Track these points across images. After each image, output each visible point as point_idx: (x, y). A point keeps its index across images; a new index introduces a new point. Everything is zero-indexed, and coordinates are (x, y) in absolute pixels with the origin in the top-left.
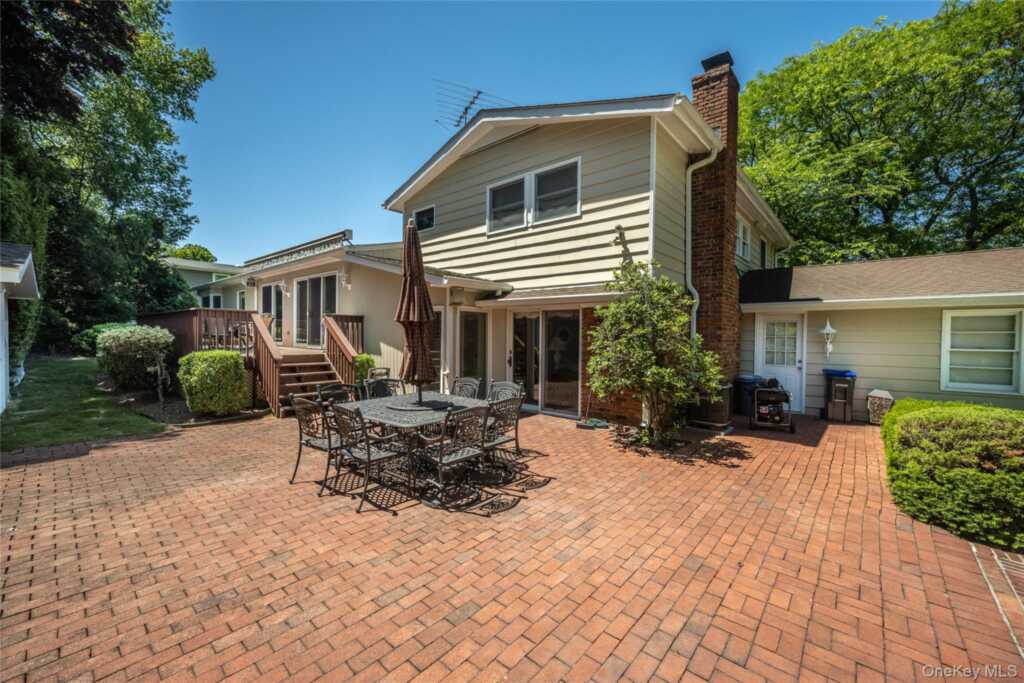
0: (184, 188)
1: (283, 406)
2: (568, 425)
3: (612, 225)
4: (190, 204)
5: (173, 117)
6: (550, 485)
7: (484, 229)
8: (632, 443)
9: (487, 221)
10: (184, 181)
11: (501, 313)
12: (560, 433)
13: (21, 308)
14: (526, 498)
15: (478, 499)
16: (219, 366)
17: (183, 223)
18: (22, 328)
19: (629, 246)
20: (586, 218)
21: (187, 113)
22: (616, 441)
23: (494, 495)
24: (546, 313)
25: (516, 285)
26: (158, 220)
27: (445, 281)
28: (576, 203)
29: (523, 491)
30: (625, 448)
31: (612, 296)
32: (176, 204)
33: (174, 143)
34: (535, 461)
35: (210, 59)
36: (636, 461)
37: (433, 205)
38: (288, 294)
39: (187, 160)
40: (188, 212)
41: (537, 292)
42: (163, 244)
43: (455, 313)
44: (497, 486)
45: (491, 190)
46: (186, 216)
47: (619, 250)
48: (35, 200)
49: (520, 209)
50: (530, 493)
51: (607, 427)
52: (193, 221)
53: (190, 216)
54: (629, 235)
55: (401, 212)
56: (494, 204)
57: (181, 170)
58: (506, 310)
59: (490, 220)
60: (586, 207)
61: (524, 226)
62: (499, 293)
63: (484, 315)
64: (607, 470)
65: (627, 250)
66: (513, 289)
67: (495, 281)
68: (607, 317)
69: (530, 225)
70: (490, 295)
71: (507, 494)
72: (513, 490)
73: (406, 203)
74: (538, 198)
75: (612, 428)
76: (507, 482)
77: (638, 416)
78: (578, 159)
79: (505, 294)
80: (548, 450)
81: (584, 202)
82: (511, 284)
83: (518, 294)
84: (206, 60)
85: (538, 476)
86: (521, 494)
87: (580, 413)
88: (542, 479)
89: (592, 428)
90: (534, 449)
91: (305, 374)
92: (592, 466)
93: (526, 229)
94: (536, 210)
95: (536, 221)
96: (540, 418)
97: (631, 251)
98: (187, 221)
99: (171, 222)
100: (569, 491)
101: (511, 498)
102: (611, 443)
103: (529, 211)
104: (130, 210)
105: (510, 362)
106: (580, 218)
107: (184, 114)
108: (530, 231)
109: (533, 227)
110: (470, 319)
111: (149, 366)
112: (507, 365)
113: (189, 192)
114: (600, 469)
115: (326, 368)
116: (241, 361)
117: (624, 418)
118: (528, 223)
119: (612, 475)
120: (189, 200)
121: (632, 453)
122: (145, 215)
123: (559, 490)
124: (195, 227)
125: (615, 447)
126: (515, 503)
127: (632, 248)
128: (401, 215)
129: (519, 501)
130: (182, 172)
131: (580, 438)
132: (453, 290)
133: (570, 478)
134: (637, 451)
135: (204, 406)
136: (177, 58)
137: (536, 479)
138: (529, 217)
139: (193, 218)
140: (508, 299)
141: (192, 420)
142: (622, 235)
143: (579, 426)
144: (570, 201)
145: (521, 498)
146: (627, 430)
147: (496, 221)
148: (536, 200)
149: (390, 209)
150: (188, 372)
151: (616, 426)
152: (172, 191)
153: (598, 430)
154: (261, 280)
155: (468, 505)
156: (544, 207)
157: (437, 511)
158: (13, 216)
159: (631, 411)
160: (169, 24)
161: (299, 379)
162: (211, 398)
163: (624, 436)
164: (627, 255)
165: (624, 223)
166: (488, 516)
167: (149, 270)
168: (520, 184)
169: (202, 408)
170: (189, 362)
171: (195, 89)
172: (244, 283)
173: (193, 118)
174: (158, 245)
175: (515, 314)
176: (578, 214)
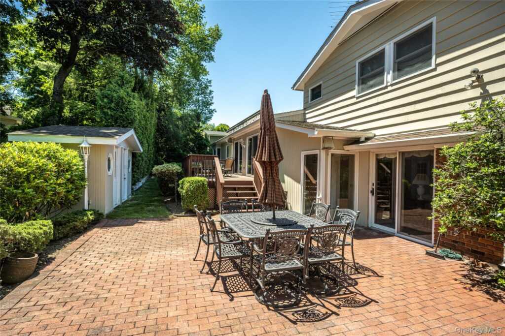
0: (211, 96)
1: (225, 210)
2: (417, 249)
3: (467, 71)
4: (213, 103)
5: (206, 62)
6: (367, 307)
7: (354, 93)
8: (485, 282)
9: (356, 87)
10: (211, 92)
11: (366, 154)
12: (405, 257)
13: (137, 156)
14: (338, 315)
15: (296, 304)
16: (195, 185)
17: (210, 113)
18: (137, 165)
19: (488, 87)
20: (440, 70)
21: (211, 58)
22: (464, 276)
23: (312, 304)
24: (403, 154)
25: (377, 132)
26: (198, 113)
27: (316, 133)
28: (431, 58)
29: (338, 307)
30: (473, 286)
31: (460, 137)
32: (207, 104)
33: (208, 75)
34: (366, 280)
35: (220, 29)
36: (481, 304)
37: (321, 82)
38: (244, 146)
39: (212, 82)
40: (212, 107)
41: (393, 137)
42: (201, 124)
43: (327, 154)
44: (319, 296)
45: (359, 63)
46: (211, 110)
47: (478, 92)
48: (148, 109)
49: (382, 73)
50: (345, 311)
51: (460, 259)
52: (214, 112)
53: (213, 109)
54: (487, 77)
55: (302, 90)
56: (362, 73)
57: (209, 87)
58: (369, 152)
59: (359, 85)
60: (440, 60)
61: (385, 85)
62: (363, 139)
63: (353, 156)
64: (439, 307)
65: (486, 91)
66: (375, 136)
67: (361, 131)
68: (450, 156)
69: (389, 84)
70: (356, 141)
71: (324, 306)
72: (331, 303)
73: (305, 84)
74: (397, 61)
75: (466, 261)
76: (330, 294)
77: (499, 254)
78: (434, 20)
79: (367, 139)
80: (386, 272)
81: (438, 55)
82: (374, 132)
83: (377, 139)
84: (218, 30)
85: (362, 295)
86: (335, 309)
87: (433, 242)
88: (364, 299)
89: (442, 258)
90: (373, 268)
91: (240, 192)
92: (423, 297)
93: (386, 87)
94: (394, 71)
95: (394, 80)
96: (394, 240)
97: (491, 92)
98: (211, 112)
99: (205, 113)
100: (383, 319)
101: (324, 311)
102: (458, 277)
103: (388, 73)
104: (189, 109)
105: (372, 192)
106: (435, 70)
107: (210, 60)
108: (390, 88)
109: (392, 85)
110: (344, 159)
111: (171, 184)
112: (370, 194)
113: (212, 97)
114: (432, 303)
115: (253, 189)
116: (206, 183)
117: (483, 254)
118: (387, 83)
119: (443, 313)
120: (213, 102)
121: (479, 293)
122: (194, 111)
123: (373, 315)
124: (215, 114)
125: (461, 282)
126: (326, 316)
127: (491, 89)
128: (303, 92)
129: (330, 315)
130: (210, 88)
131: (425, 266)
132: (326, 138)
133: (392, 305)
134: (488, 293)
135: (188, 206)
136: (207, 32)
137: (359, 298)
138: (388, 77)
139: (214, 110)
140: (369, 143)
141: (184, 213)
142: (479, 78)
143: (428, 253)
144: (425, 57)
145: (334, 313)
146: (484, 266)
147: (364, 86)
148: (394, 63)
149: (296, 90)
150: (182, 188)
151: (472, 260)
152: (206, 98)
153: (448, 260)
154: (234, 139)
155: (285, 307)
156: (400, 67)
157: (260, 305)
158: (136, 117)
159: (489, 247)
160: (205, 17)
161: (237, 195)
162: (191, 202)
163: (478, 273)
164: (486, 96)
165: (481, 67)
166: (295, 323)
167: (196, 137)
168: (382, 54)
169: (187, 207)
170: (183, 182)
171: (214, 46)
172: (227, 141)
173: (213, 61)
174: (199, 125)
175: (377, 155)
176: (433, 66)
